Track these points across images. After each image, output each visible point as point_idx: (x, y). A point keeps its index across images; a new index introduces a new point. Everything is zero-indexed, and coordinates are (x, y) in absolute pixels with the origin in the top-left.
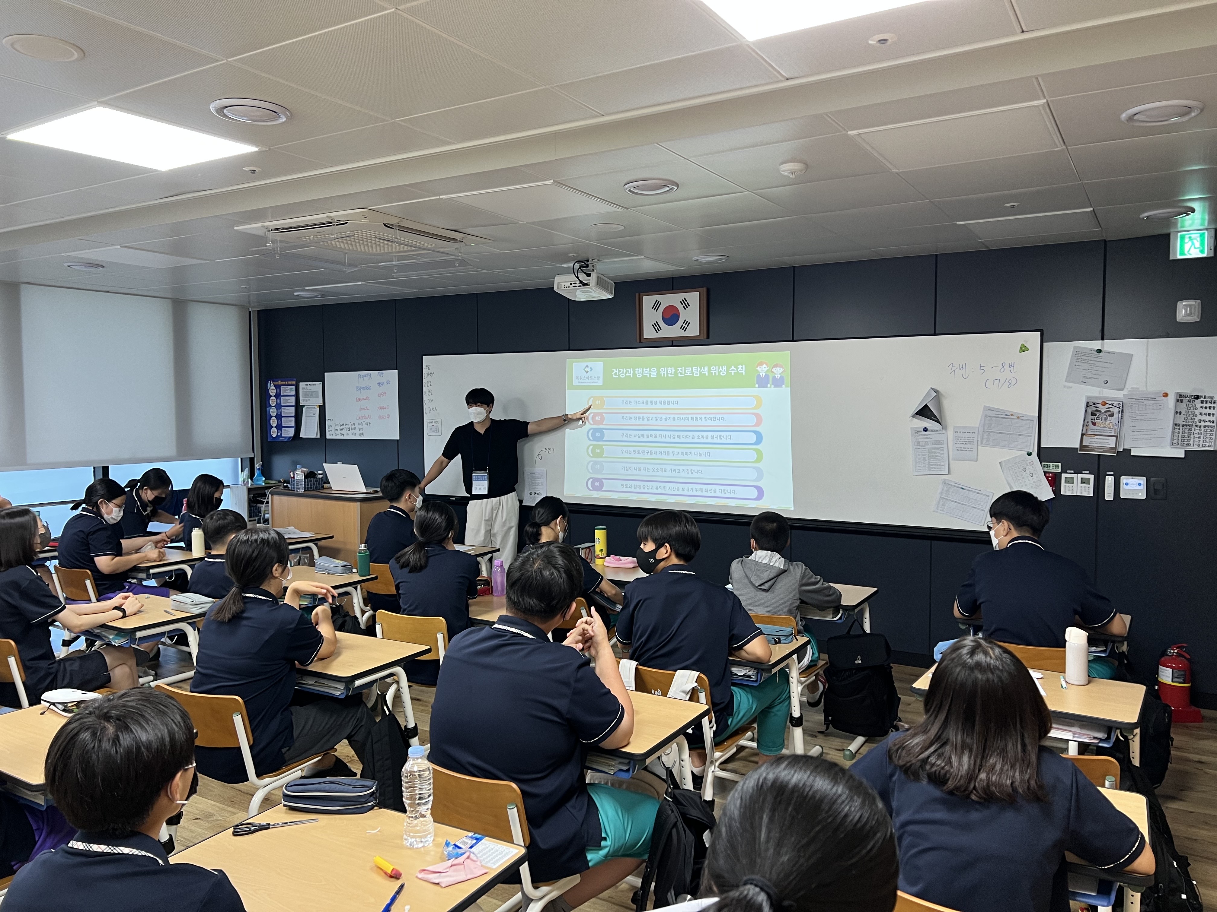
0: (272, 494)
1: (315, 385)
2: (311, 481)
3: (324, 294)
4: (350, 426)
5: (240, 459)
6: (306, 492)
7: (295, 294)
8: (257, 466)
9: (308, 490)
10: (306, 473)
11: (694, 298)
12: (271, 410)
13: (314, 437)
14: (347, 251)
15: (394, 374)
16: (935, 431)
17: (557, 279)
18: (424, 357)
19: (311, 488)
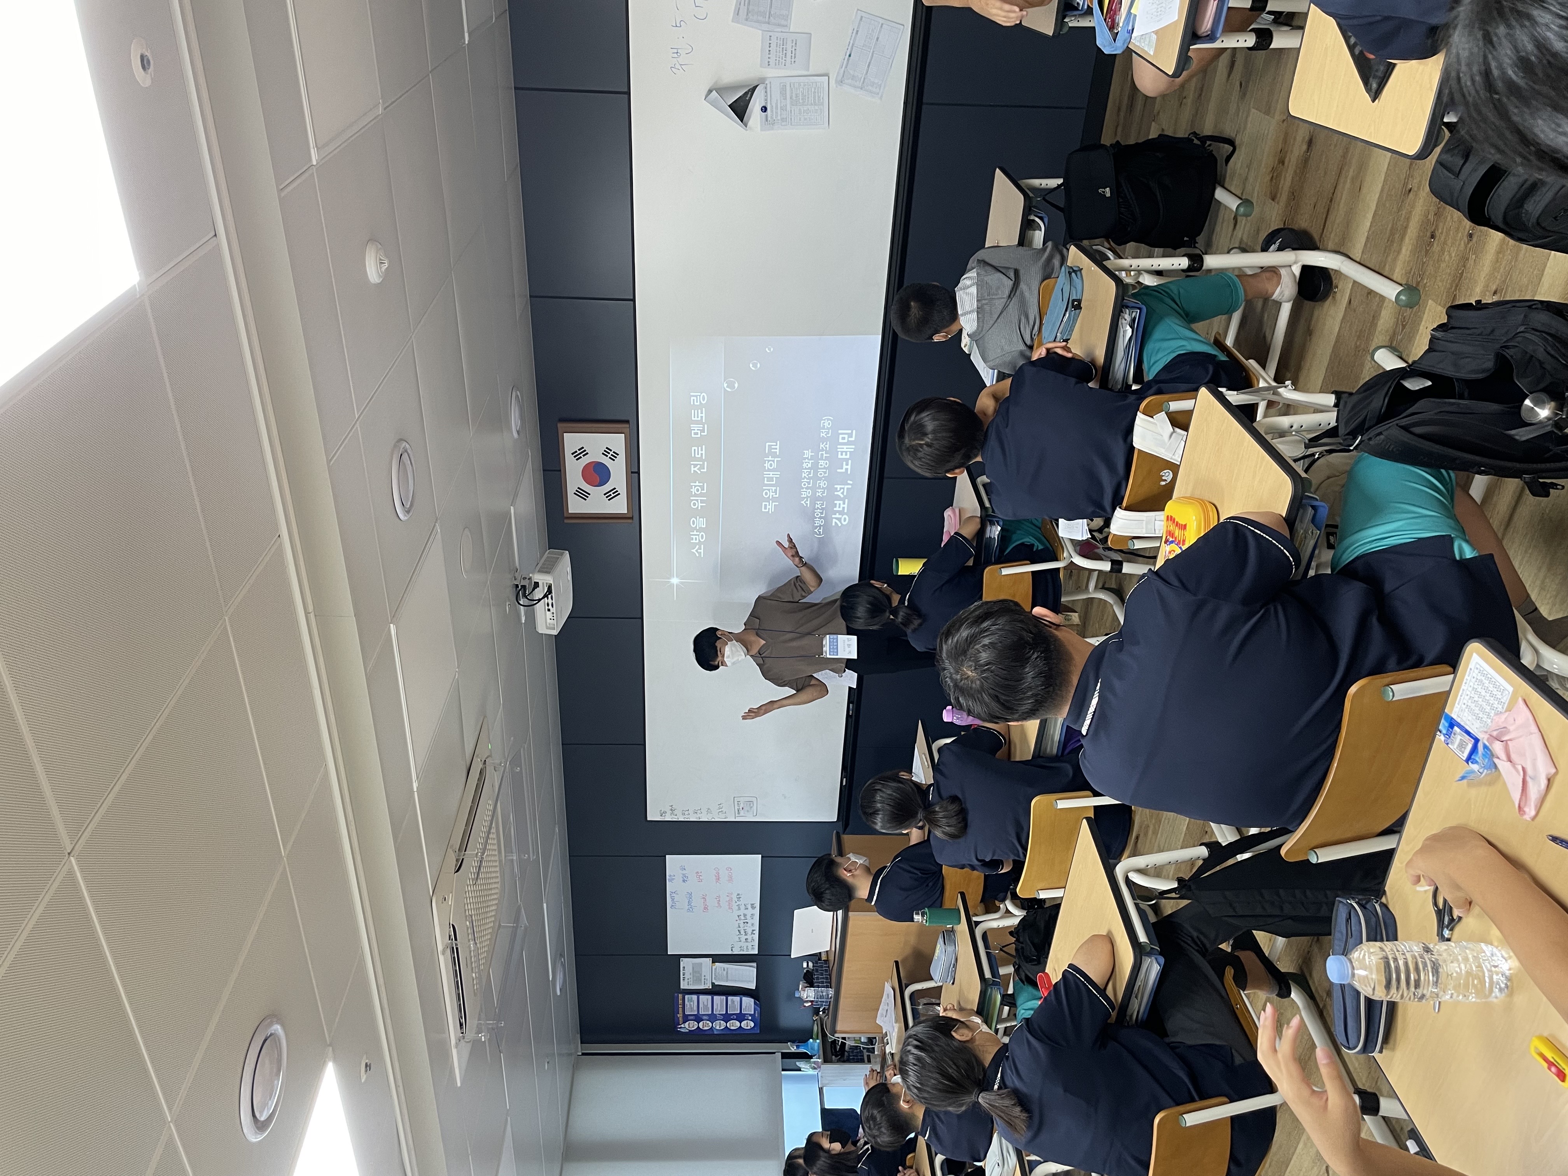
0: (834, 1032)
1: (684, 968)
2: (818, 978)
3: (559, 954)
4: (742, 922)
5: (783, 1072)
6: (833, 984)
7: (558, 993)
8: (793, 1049)
9: (830, 983)
10: (806, 985)
11: (572, 441)
12: (718, 1028)
13: (755, 970)
14: (497, 924)
15: (671, 860)
16: (766, 96)
17: (542, 629)
18: (649, 819)
19: (827, 978)
